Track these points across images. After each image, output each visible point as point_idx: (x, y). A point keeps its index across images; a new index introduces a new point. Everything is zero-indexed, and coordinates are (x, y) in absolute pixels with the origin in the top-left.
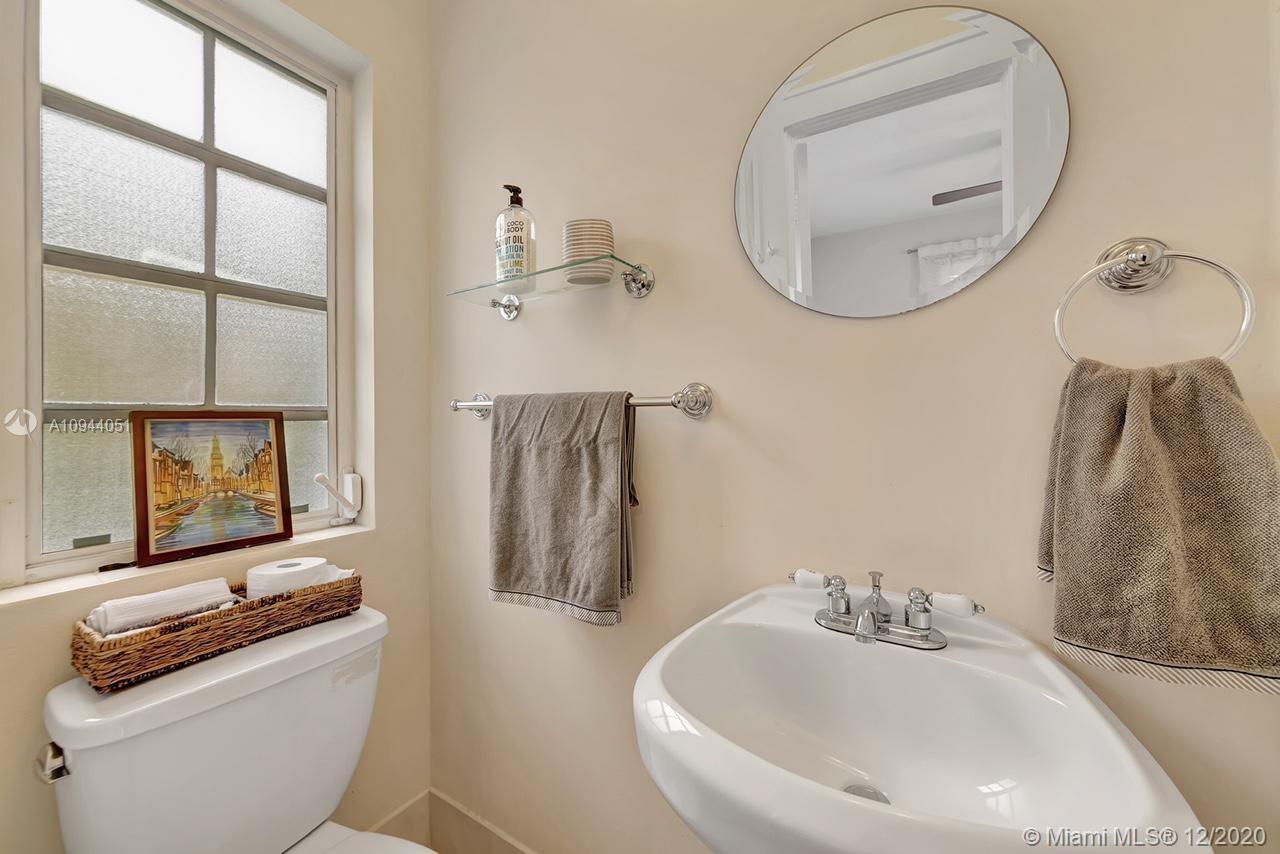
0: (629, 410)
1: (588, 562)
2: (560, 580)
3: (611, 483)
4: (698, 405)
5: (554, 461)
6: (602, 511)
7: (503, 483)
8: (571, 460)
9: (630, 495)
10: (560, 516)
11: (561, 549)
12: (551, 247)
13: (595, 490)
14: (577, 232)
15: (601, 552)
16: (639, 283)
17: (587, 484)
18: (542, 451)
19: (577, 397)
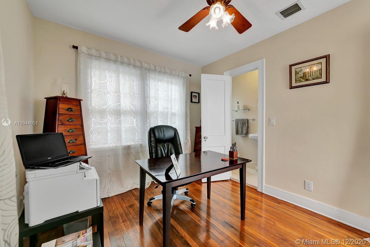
0: (248, 120)
1: (244, 132)
2: (242, 133)
3: (246, 126)
4: (254, 120)
5: (241, 124)
6: (246, 128)
7: (237, 126)
8: (243, 124)
9: (248, 127)
10: (242, 129)
11: (242, 131)
12: (241, 108)
13: (245, 126)
14: (244, 106)
15: (245, 131)
16: (249, 110)
17: (244, 126)
18: (240, 123)
19: (243, 119)
